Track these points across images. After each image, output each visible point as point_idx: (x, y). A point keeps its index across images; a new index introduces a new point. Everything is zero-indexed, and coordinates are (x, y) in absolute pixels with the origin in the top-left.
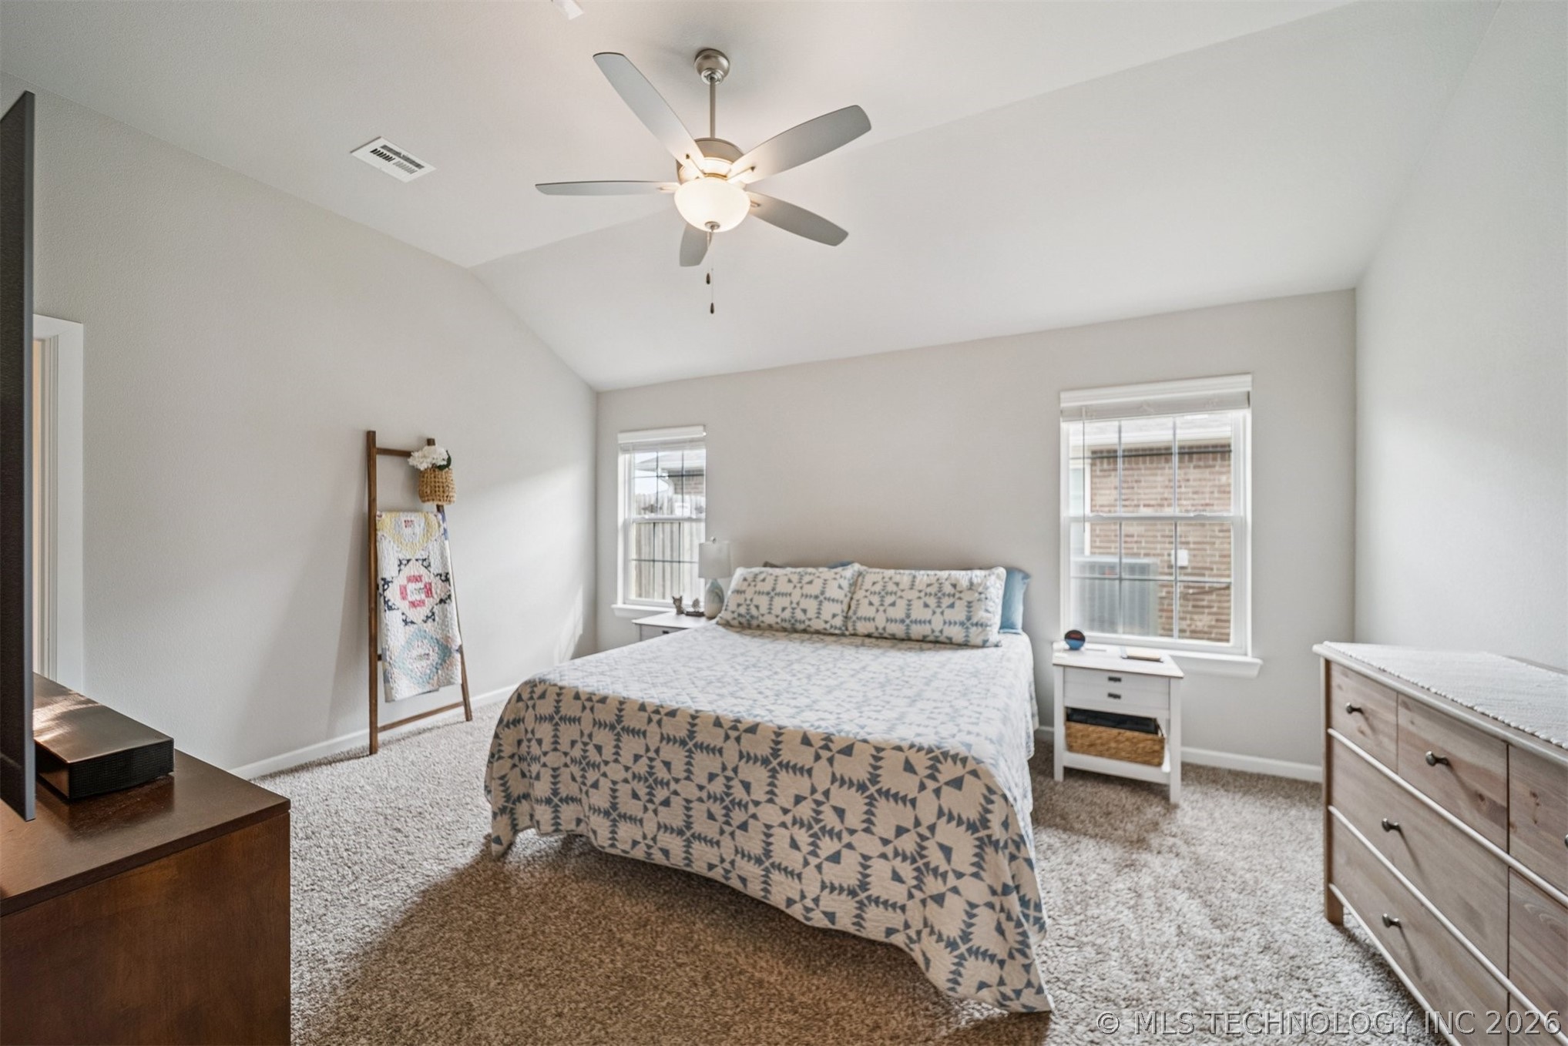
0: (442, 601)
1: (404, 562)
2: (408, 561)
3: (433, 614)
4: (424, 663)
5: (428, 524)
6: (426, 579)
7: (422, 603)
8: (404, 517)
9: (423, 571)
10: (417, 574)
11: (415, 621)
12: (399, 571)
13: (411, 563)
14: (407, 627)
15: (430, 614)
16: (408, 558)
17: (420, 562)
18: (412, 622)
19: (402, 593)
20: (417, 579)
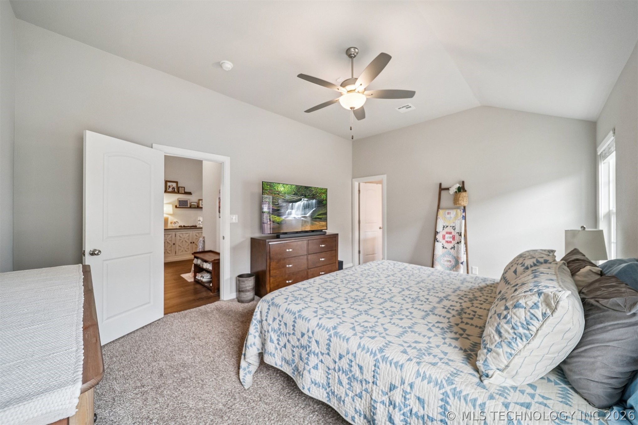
0: (458, 243)
1: (445, 227)
2: (447, 227)
3: (454, 247)
4: (449, 263)
5: (457, 214)
6: (453, 234)
7: (451, 242)
8: (447, 211)
9: (452, 231)
10: (450, 231)
11: (447, 247)
12: (443, 229)
13: (448, 227)
14: (444, 249)
15: (453, 247)
16: (447, 225)
17: (452, 227)
18: (446, 248)
19: (443, 237)
20: (450, 233)
